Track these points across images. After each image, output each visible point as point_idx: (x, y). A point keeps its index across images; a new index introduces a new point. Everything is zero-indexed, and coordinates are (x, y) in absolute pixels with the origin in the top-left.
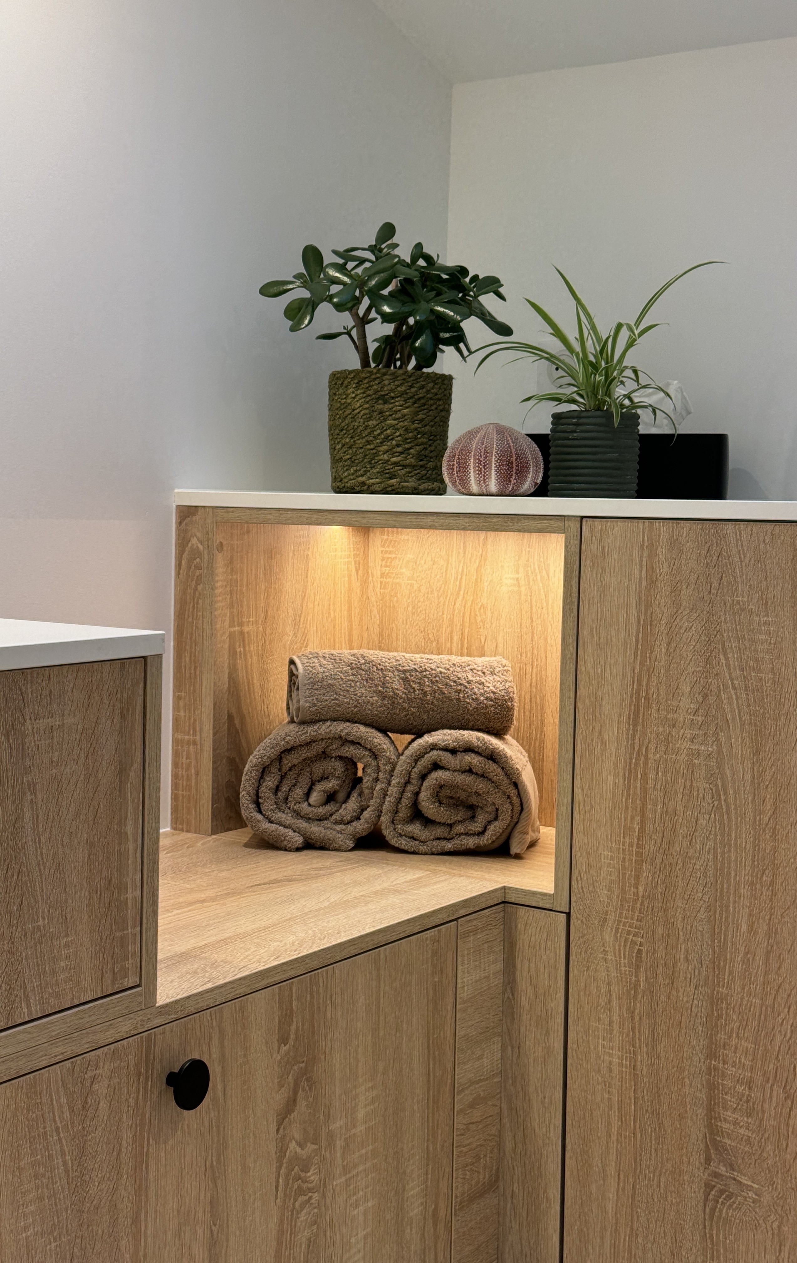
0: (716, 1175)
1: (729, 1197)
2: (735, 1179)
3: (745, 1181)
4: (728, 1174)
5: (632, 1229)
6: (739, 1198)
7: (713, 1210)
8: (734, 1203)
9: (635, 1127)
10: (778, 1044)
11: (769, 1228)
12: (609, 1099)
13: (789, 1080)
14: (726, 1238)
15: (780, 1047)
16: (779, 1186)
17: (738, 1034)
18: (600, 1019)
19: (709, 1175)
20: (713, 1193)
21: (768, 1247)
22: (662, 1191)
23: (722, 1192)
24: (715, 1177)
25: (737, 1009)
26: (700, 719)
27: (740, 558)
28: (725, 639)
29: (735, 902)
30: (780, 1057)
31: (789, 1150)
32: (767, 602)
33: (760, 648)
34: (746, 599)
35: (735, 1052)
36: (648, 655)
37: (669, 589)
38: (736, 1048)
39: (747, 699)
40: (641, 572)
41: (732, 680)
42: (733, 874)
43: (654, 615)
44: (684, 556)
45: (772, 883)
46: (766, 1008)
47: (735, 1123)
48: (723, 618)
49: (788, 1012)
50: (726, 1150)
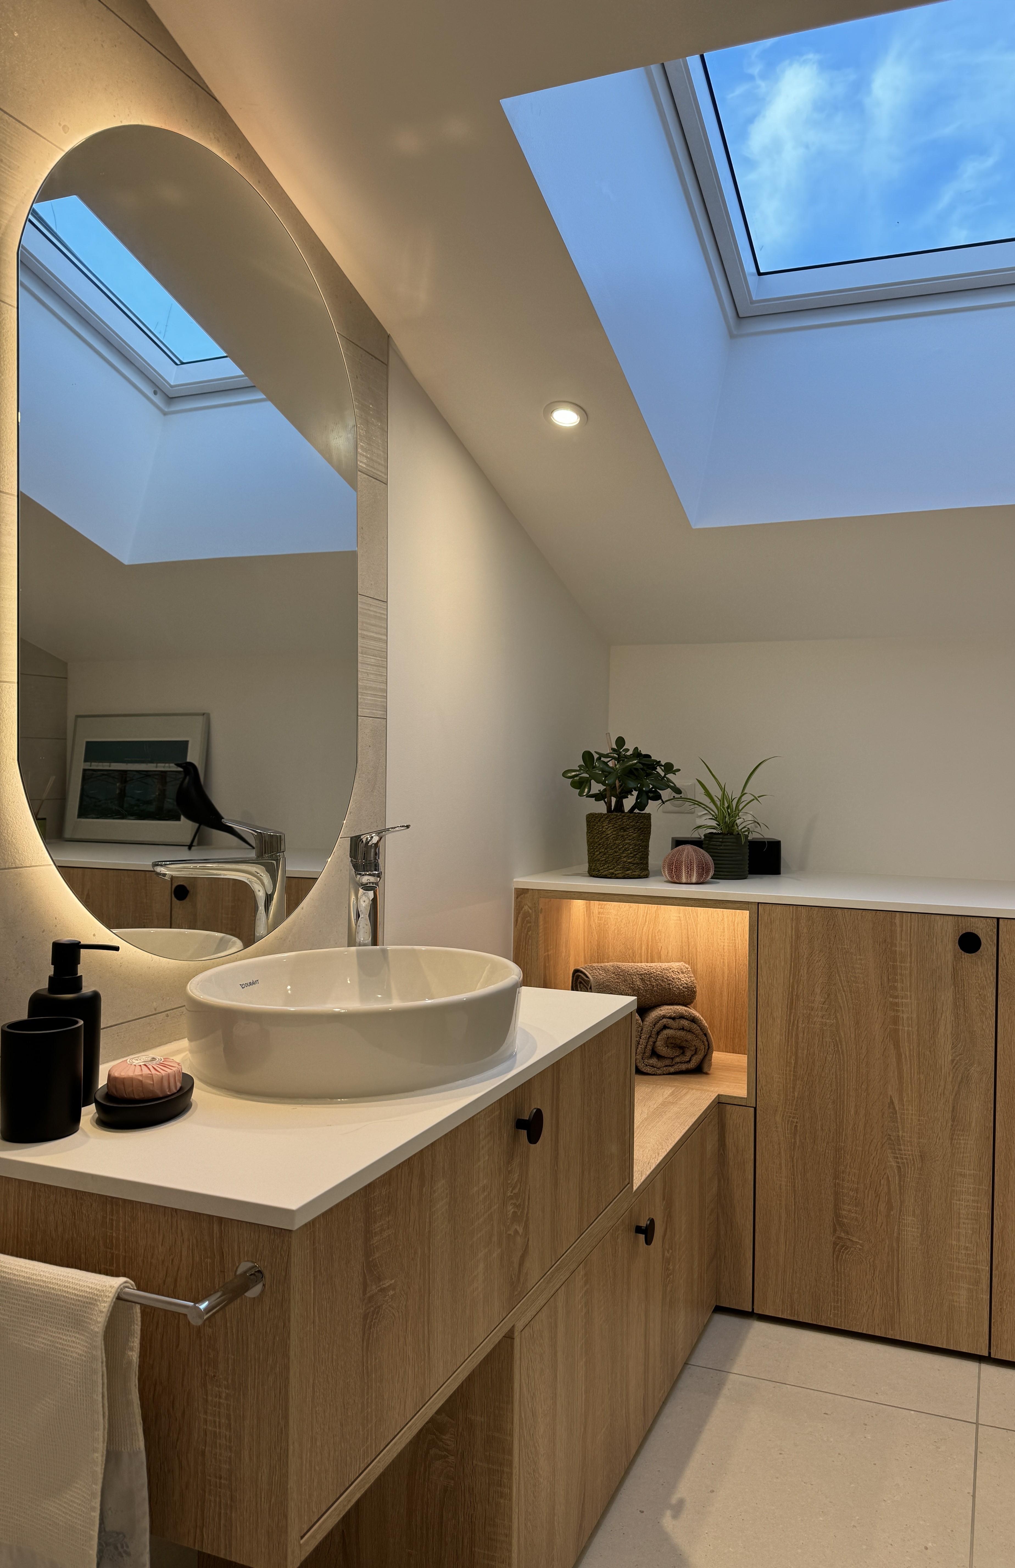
0: (839, 1238)
1: (846, 1249)
2: (849, 1239)
3: (855, 1239)
4: (845, 1237)
5: (793, 1270)
6: (852, 1249)
7: (838, 1256)
8: (849, 1251)
9: (794, 1217)
10: (872, 1170)
11: (868, 1262)
12: (780, 1204)
13: (877, 1187)
14: (845, 1270)
15: (872, 1172)
16: (873, 1241)
17: (850, 1166)
18: (774, 1162)
19: (835, 1238)
20: (838, 1247)
21: (868, 1271)
22: (810, 1249)
23: (843, 1246)
24: (839, 1239)
25: (849, 1154)
26: (826, 1006)
27: (845, 926)
28: (838, 967)
29: (847, 1099)
30: (873, 1176)
31: (878, 1222)
32: (860, 949)
33: (857, 971)
34: (849, 947)
35: (849, 1176)
36: (797, 974)
37: (808, 940)
38: (849, 1173)
39: (851, 997)
40: (792, 932)
41: (843, 987)
42: (846, 1085)
43: (800, 953)
44: (815, 925)
45: (867, 1089)
46: (865, 1153)
47: (849, 1211)
48: (837, 956)
49: (877, 1153)
50: (845, 1224)
